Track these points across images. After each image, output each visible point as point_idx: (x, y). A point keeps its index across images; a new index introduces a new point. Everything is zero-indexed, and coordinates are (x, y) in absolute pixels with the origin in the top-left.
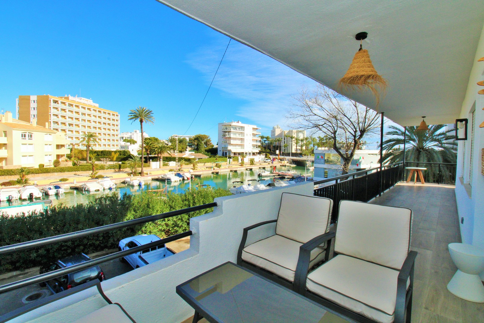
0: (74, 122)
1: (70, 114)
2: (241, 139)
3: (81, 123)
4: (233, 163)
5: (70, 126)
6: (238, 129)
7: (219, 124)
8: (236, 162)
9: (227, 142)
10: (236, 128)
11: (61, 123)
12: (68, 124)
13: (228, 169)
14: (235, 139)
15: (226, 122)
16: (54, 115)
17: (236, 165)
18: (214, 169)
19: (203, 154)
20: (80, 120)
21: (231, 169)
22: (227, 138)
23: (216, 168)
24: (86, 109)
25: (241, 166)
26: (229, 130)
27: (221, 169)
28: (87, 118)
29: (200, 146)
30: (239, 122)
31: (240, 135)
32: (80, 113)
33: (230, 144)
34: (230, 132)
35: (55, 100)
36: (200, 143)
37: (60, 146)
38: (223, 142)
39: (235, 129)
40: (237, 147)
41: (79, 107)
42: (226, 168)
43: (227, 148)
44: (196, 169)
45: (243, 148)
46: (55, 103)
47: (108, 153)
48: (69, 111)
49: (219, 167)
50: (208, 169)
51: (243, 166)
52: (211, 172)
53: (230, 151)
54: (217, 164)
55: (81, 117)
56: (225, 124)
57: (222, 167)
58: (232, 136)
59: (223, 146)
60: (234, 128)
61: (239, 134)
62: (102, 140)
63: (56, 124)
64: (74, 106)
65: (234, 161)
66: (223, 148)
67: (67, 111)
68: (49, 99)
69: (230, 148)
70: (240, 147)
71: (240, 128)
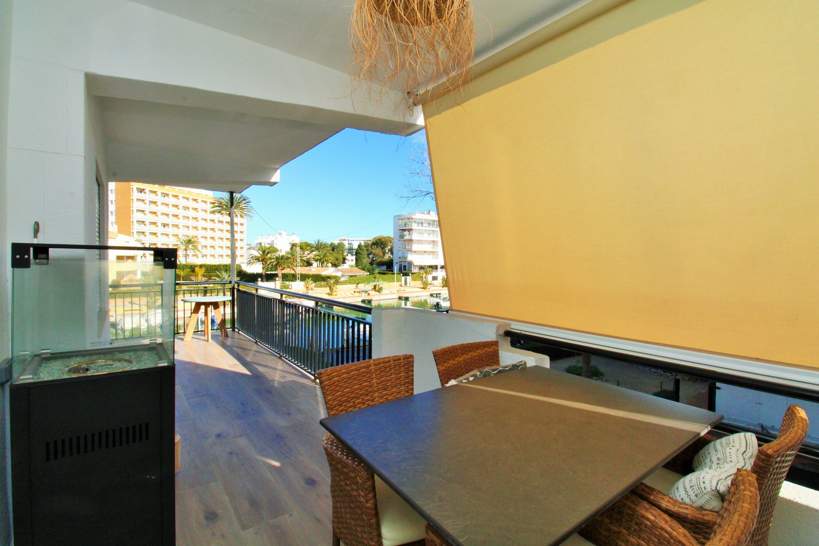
0: (171, 220)
1: (165, 209)
2: (433, 241)
3: (181, 222)
4: (413, 283)
5: (164, 227)
6: (427, 225)
7: (395, 217)
8: (418, 282)
9: (405, 247)
10: (422, 223)
11: (150, 222)
12: (161, 224)
13: (396, 293)
14: (420, 242)
15: (405, 213)
16: (138, 211)
17: (414, 288)
18: (369, 294)
19: (360, 268)
20: (181, 217)
21: (401, 295)
22: (405, 241)
23: (372, 293)
24: (190, 199)
25: (423, 290)
26: (409, 227)
27: (382, 295)
28: (192, 213)
29: (360, 255)
30: (431, 212)
31: (431, 235)
32: (180, 207)
33: (410, 250)
34: (412, 229)
35: (140, 189)
36: (360, 251)
37: (125, 258)
38: (400, 247)
39: (421, 225)
40: (426, 256)
41: (179, 197)
42: (392, 293)
43: (406, 258)
44: (336, 295)
45: (436, 258)
46: (141, 192)
47: (209, 268)
48: (163, 204)
49: (379, 291)
50: (357, 294)
51: (427, 290)
52: (360, 299)
53: (410, 263)
54: (375, 286)
55: (181, 212)
56: (403, 217)
57: (384, 291)
58: (415, 236)
59: (400, 255)
60: (418, 223)
61: (429, 234)
62: (216, 247)
63: (143, 225)
64: (170, 195)
65: (414, 280)
66: (400, 258)
67: (159, 203)
68: (132, 187)
69: (411, 257)
70: (432, 256)
71: (431, 223)
